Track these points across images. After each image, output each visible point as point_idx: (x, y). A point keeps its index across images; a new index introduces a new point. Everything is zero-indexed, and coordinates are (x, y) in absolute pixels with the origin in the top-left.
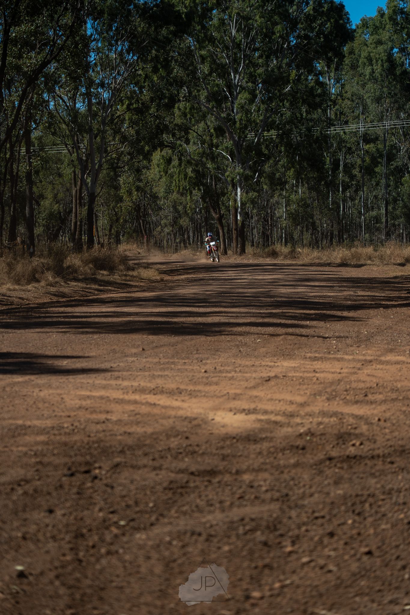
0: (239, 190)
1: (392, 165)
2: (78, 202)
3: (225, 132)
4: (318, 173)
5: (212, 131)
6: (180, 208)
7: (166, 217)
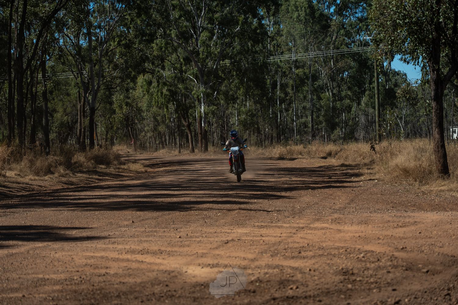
0: (203, 104)
1: (315, 84)
2: (82, 114)
3: (191, 61)
4: (261, 90)
5: (182, 60)
6: (159, 118)
7: (148, 125)
